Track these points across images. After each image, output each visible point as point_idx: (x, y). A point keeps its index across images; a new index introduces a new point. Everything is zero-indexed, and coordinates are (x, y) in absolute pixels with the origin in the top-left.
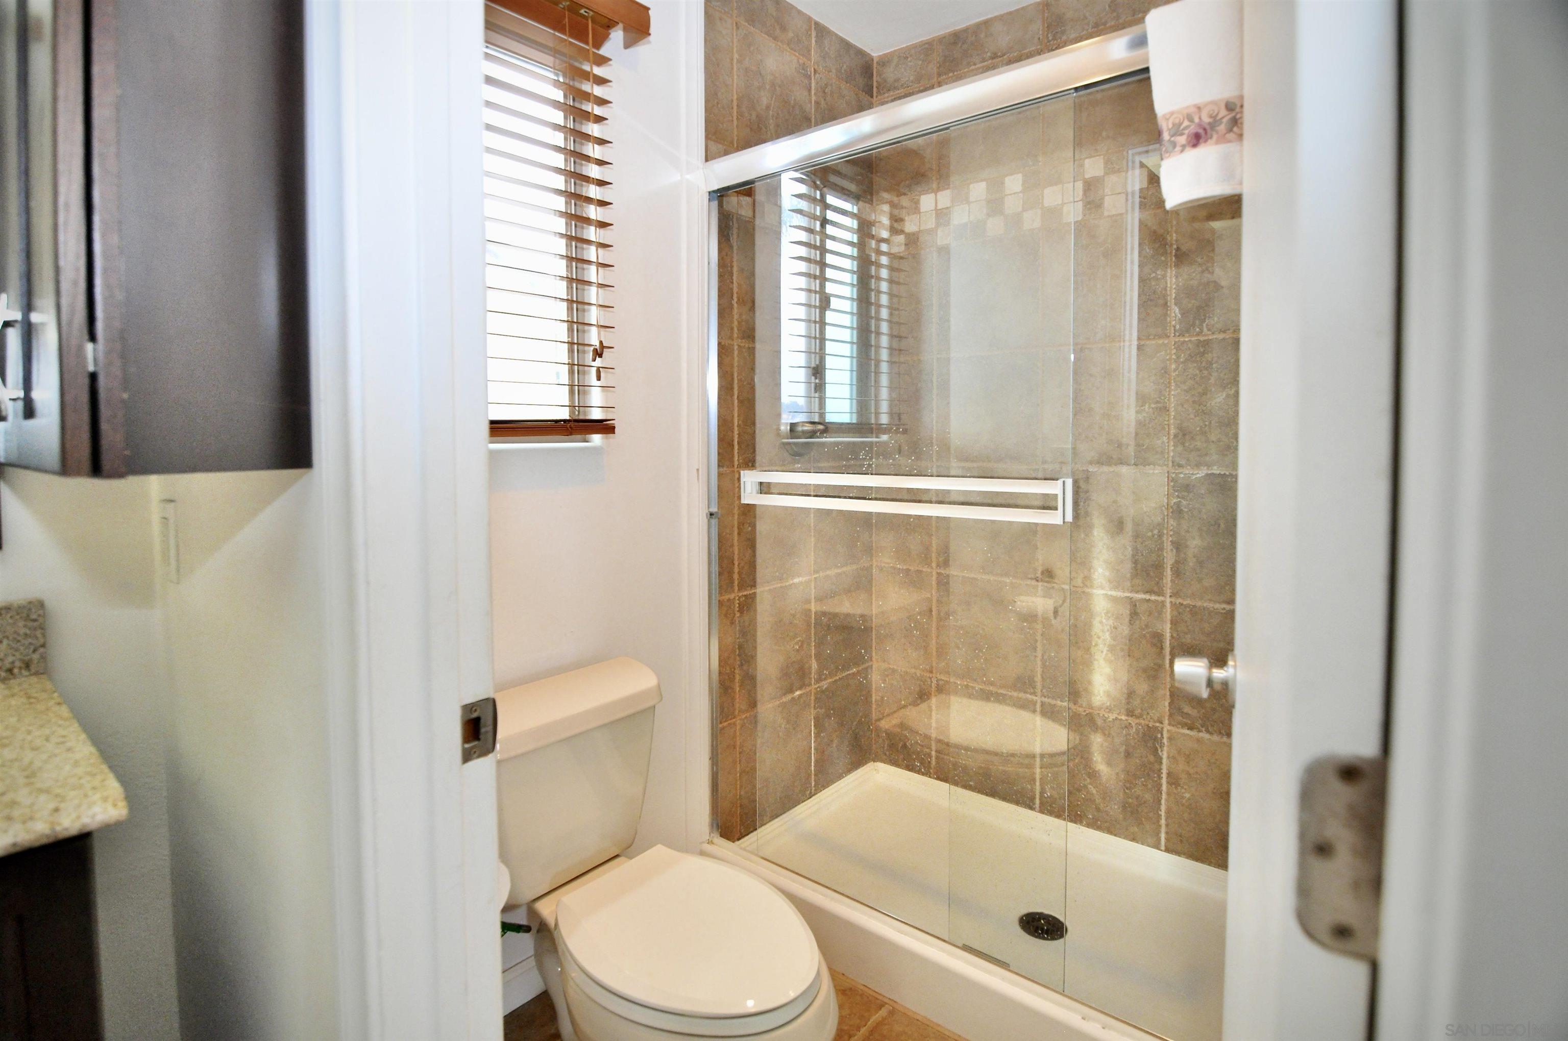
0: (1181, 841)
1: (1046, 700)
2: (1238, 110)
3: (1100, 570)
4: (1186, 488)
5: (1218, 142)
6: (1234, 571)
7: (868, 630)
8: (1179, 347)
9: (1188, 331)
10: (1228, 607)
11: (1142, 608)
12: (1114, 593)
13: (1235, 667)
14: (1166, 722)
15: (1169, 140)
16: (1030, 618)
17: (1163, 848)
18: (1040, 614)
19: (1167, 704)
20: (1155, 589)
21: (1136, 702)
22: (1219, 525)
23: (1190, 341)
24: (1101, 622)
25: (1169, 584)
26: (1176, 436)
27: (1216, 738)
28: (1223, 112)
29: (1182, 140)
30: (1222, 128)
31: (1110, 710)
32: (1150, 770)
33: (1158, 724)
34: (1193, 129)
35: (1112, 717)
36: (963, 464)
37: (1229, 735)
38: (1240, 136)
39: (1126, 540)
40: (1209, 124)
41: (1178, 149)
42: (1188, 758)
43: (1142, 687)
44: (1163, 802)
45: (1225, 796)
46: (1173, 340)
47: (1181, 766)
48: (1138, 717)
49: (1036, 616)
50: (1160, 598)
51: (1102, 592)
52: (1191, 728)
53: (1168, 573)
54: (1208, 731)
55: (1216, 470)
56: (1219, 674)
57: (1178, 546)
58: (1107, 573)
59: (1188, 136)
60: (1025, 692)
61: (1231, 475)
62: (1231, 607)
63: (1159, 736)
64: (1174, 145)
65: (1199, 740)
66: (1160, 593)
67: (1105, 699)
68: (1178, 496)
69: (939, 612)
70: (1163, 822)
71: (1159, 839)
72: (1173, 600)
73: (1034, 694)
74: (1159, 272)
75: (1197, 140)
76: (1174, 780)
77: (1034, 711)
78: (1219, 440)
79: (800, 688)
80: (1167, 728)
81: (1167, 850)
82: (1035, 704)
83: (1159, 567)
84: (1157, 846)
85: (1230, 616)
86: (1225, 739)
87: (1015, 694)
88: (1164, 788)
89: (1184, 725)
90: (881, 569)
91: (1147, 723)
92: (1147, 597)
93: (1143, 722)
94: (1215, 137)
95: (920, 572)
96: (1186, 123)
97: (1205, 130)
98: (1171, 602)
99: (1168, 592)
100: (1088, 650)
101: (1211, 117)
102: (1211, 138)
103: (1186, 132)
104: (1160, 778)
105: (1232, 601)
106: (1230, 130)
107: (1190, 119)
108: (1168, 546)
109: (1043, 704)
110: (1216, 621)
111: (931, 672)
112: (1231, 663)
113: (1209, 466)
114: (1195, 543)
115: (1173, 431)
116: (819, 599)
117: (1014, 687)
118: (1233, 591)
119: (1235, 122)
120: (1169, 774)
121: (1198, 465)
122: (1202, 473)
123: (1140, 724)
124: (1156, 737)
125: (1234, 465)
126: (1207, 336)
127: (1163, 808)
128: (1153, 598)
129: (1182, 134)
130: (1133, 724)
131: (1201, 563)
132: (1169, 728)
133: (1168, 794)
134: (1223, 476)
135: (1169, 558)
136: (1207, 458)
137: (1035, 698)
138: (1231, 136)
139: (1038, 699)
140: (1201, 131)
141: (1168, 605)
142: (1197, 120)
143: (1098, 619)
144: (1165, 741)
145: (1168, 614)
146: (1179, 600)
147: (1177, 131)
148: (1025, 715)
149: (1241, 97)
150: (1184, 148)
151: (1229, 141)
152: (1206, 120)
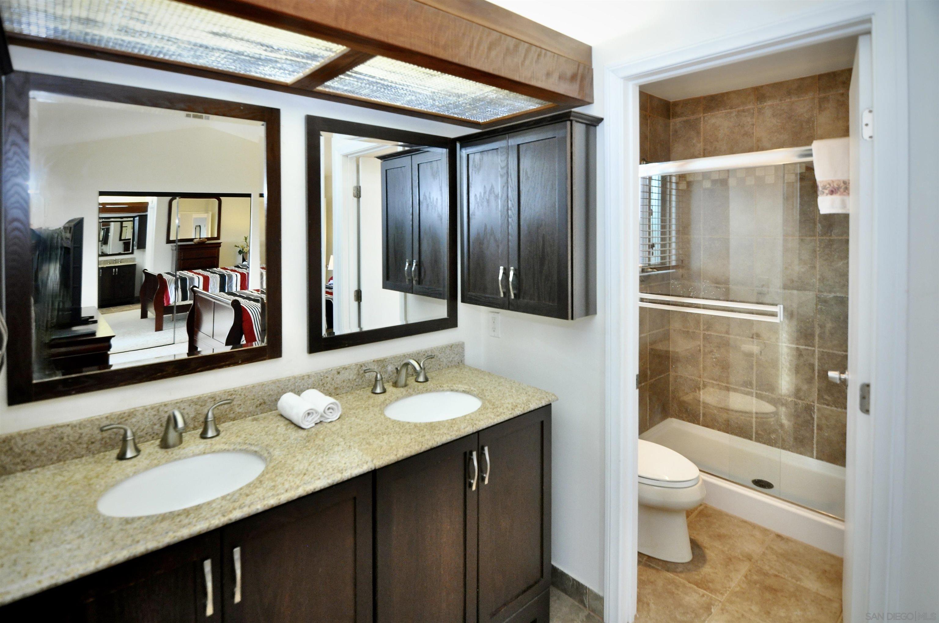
0: (824, 455)
1: (758, 392)
2: (848, 184)
3: (784, 335)
4: (825, 301)
5: (840, 195)
6: (847, 338)
7: (668, 358)
8: (820, 241)
9: (825, 234)
10: (844, 353)
11: (804, 353)
12: (789, 345)
13: (848, 374)
14: (816, 402)
15: (821, 191)
16: (750, 355)
17: (815, 457)
18: (755, 353)
19: (816, 394)
20: (811, 344)
21: (802, 394)
22: (840, 318)
23: (826, 239)
24: (785, 358)
25: (817, 343)
26: (820, 279)
27: (839, 410)
28: (842, 184)
29: (827, 191)
30: (842, 190)
31: (789, 396)
32: (809, 423)
33: (812, 403)
34: (831, 188)
35: (790, 399)
36: (716, 285)
37: (846, 408)
38: (848, 194)
39: (795, 322)
40: (837, 188)
41: (825, 194)
42: (827, 418)
43: (805, 387)
44: (815, 437)
45: (844, 435)
46: (818, 238)
47: (824, 421)
48: (802, 400)
49: (753, 354)
50: (813, 348)
51: (785, 345)
52: (828, 405)
53: (817, 338)
54: (836, 407)
55: (838, 294)
56: (843, 376)
57: (822, 326)
58: (787, 337)
59: (829, 190)
60: (747, 387)
61: (845, 297)
62: (846, 353)
63: (813, 408)
64: (823, 193)
65: (832, 411)
66: (814, 346)
67: (787, 392)
68: (821, 305)
69: (704, 351)
70: (815, 446)
71: (813, 454)
72: (819, 349)
73: (752, 388)
74: (811, 208)
75: (832, 192)
76: (820, 428)
77: (752, 396)
78: (840, 282)
79: (644, 382)
80: (816, 405)
81: (818, 458)
82: (752, 393)
83: (812, 335)
84: (812, 457)
85: (846, 357)
86: (844, 410)
87: (743, 389)
88: (815, 431)
89: (824, 404)
90: (674, 330)
91: (807, 402)
92: (807, 347)
93: (805, 402)
94: (839, 193)
95: (694, 332)
96: (828, 186)
97: (835, 190)
98: (818, 351)
99: (817, 346)
100: (778, 370)
101: (837, 185)
102: (837, 193)
103: (828, 189)
104: (813, 426)
105: (846, 351)
106: (845, 191)
107: (830, 185)
108: (817, 326)
109: (756, 393)
110: (839, 359)
111: (700, 378)
112: (847, 373)
113: (835, 292)
114: (829, 325)
115: (818, 277)
116: (651, 344)
117: (743, 386)
118: (847, 347)
119: (847, 189)
120: (818, 425)
121: (830, 292)
122: (832, 295)
123: (804, 403)
124: (811, 408)
125: (847, 293)
126: (834, 237)
127: (815, 440)
128: (810, 348)
129: (826, 189)
130: (801, 403)
131: (832, 334)
132: (818, 405)
133: (817, 433)
134: (842, 297)
135: (817, 331)
136: (834, 289)
137: (752, 391)
138: (845, 193)
139: (754, 391)
140: (834, 190)
141: (817, 351)
142: (832, 185)
143: (783, 356)
144: (816, 410)
145: (817, 355)
146: (822, 350)
147: (824, 188)
148: (748, 398)
149: (849, 180)
150: (827, 194)
151: (844, 195)
152: (836, 186)
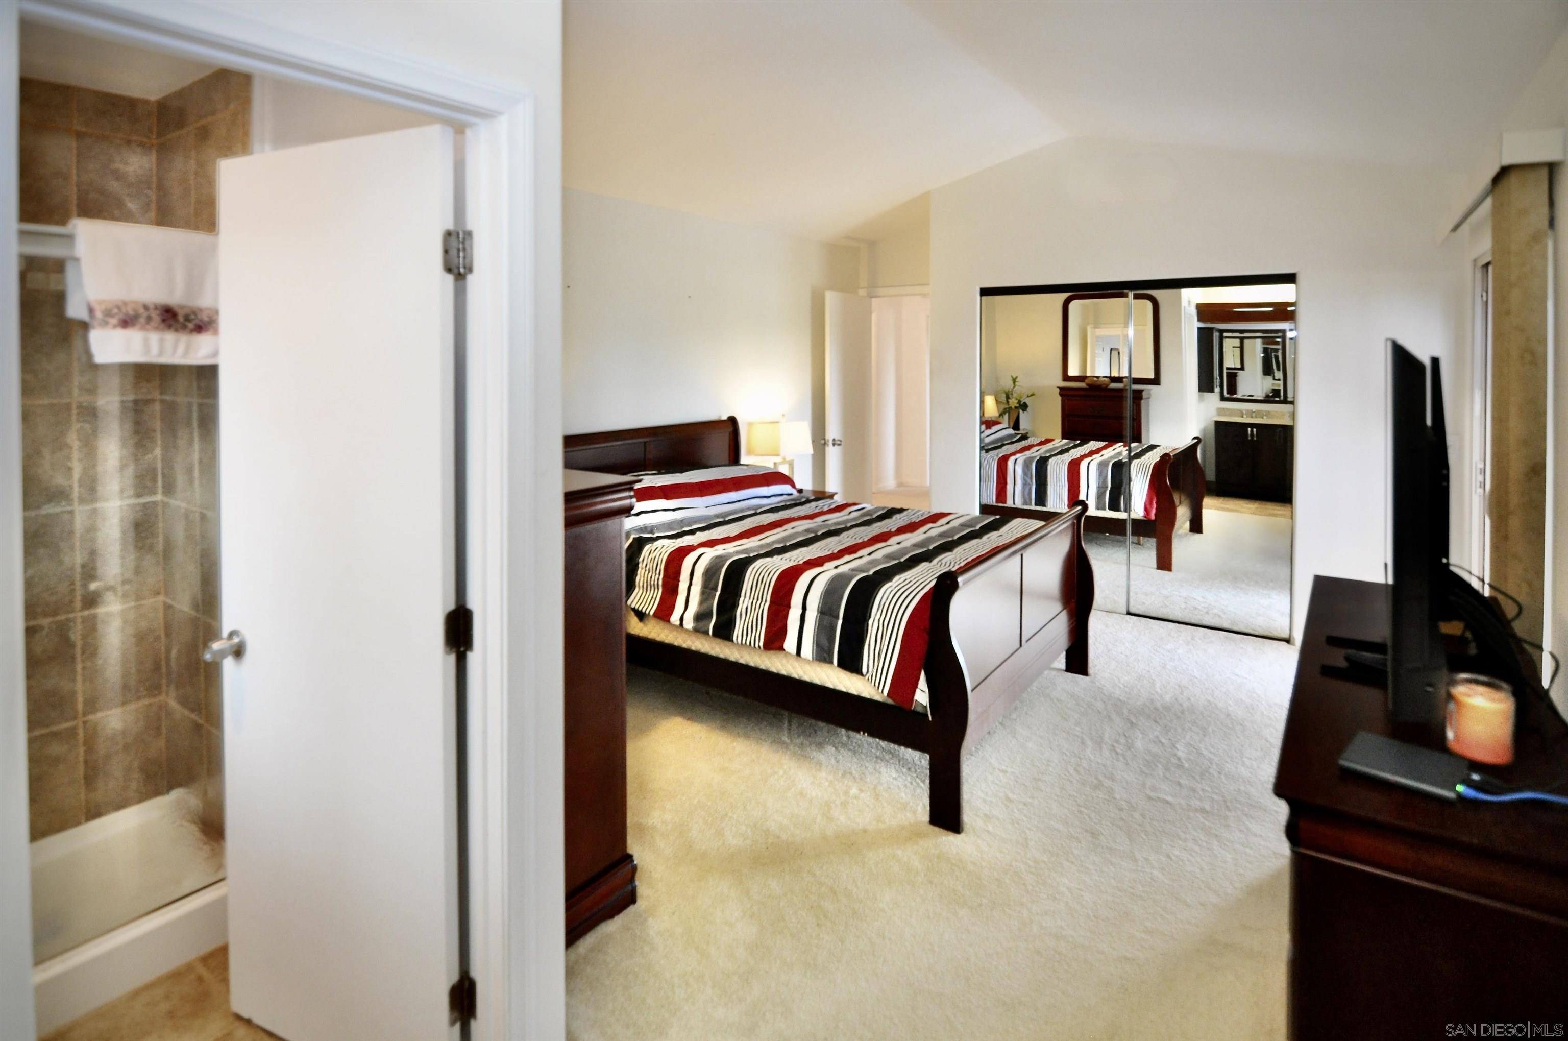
5: (140, 329)
15: (103, 319)
28: (142, 311)
29: (114, 321)
34: (121, 316)
40: (133, 316)
41: (111, 326)
59: (119, 319)
64: (107, 322)
75: (124, 324)
94: (138, 325)
96: (116, 311)
97: (130, 319)
101: (133, 311)
102: (135, 324)
103: (117, 317)
107: (119, 308)
119: (151, 320)
138: (148, 327)
140: (128, 319)
150: (115, 327)
151: (147, 330)
152: (131, 313)
